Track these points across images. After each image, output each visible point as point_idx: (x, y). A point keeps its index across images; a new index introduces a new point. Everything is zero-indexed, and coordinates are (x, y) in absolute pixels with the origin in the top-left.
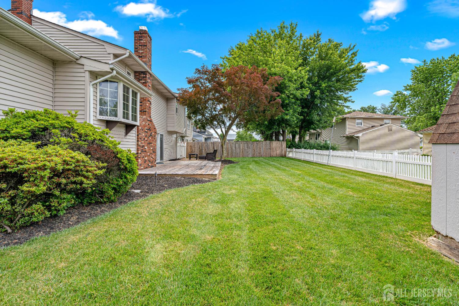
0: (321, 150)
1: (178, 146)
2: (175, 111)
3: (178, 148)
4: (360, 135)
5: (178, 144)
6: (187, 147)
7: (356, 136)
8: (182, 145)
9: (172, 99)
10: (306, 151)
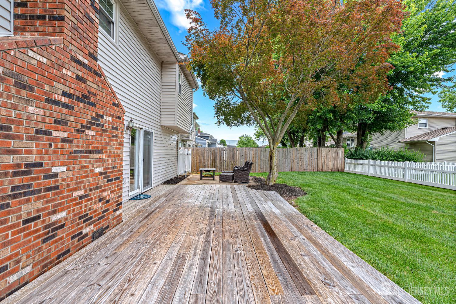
0: (397, 161)
1: (181, 154)
2: (177, 91)
3: (180, 158)
4: (436, 139)
5: (180, 152)
6: (193, 155)
7: (430, 140)
8: (186, 153)
9: (172, 64)
10: (375, 162)
